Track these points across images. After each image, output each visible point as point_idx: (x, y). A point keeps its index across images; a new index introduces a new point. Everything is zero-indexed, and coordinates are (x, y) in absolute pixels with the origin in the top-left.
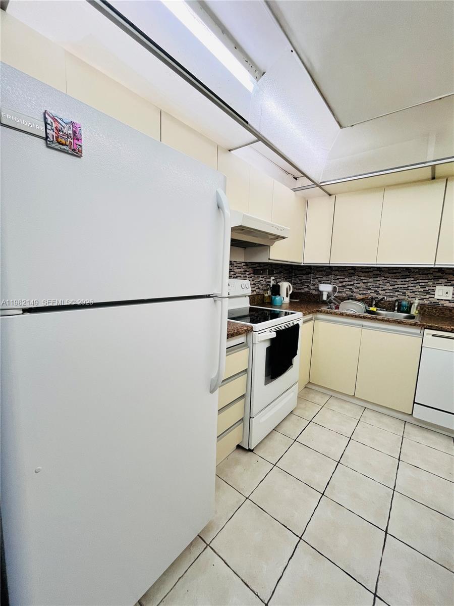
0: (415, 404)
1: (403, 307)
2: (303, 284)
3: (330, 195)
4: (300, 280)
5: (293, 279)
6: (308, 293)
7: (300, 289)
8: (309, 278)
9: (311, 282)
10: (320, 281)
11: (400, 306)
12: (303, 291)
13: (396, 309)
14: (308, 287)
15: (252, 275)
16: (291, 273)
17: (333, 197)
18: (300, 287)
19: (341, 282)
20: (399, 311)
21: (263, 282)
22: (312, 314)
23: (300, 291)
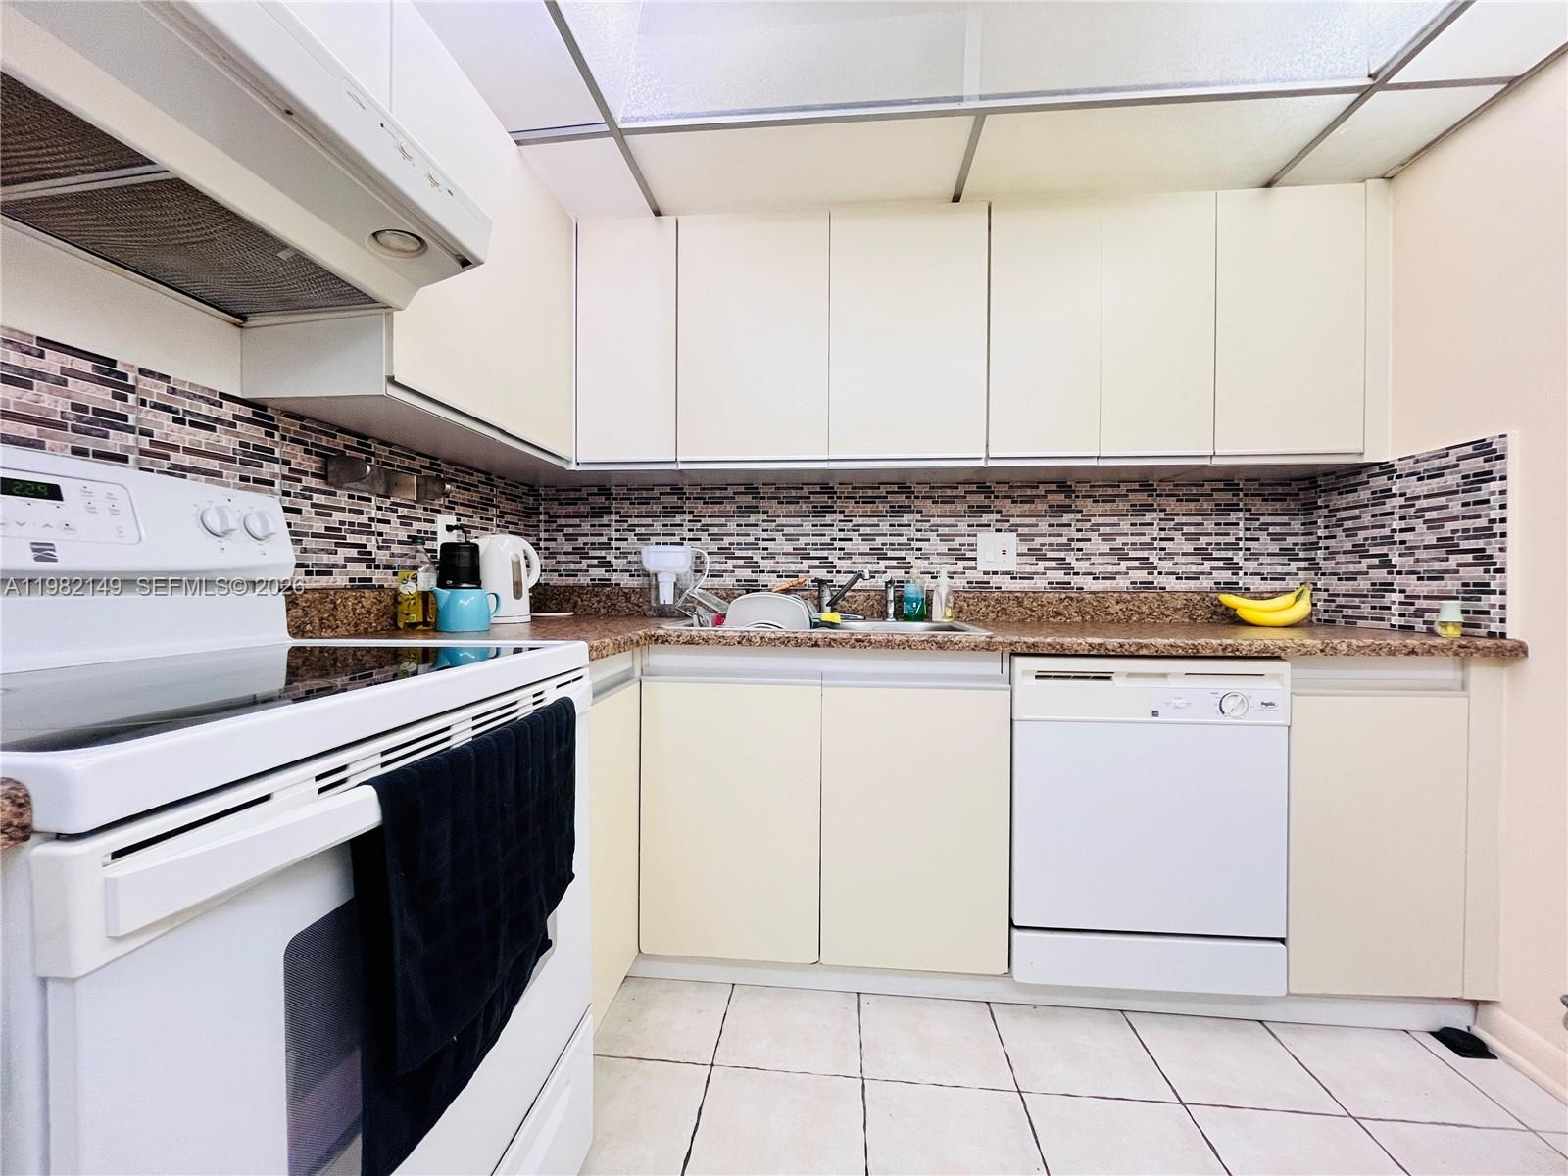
0: (1016, 933)
1: (910, 601)
2: (581, 553)
3: (658, 213)
4: (570, 538)
5: (543, 535)
6: (604, 583)
7: (573, 574)
8: (605, 531)
9: (614, 544)
10: (642, 538)
11: (899, 600)
12: (584, 580)
13: (891, 610)
14: (605, 564)
15: (313, 483)
16: (531, 512)
17: (668, 221)
18: (573, 566)
19: (714, 537)
20: (899, 615)
21: (396, 531)
22: (628, 653)
23: (571, 581)
